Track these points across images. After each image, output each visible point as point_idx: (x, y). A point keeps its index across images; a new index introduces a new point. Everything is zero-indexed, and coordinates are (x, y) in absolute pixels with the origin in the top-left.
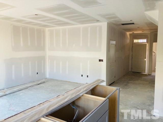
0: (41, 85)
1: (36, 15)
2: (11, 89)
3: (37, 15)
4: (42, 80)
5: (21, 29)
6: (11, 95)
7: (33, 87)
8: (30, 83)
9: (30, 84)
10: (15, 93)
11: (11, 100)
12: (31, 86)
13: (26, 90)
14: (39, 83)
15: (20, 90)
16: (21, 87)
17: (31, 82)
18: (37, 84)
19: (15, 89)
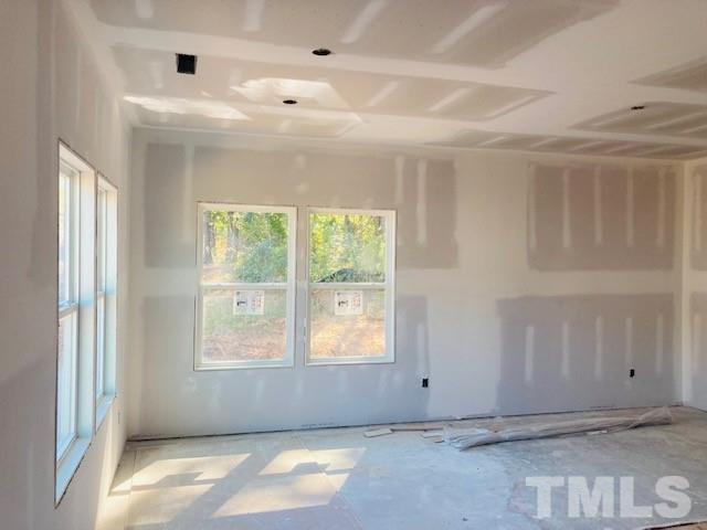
0: (651, 433)
1: (636, 108)
2: (518, 423)
3: (641, 108)
4: (655, 411)
5: (566, 178)
6: (520, 445)
7: (609, 436)
8: (593, 414)
9: (594, 417)
10: (533, 444)
11: (519, 470)
12: (604, 428)
13: (578, 440)
14: (641, 419)
15: (553, 432)
16: (559, 421)
17: (599, 409)
18: (632, 422)
19: (536, 428)
